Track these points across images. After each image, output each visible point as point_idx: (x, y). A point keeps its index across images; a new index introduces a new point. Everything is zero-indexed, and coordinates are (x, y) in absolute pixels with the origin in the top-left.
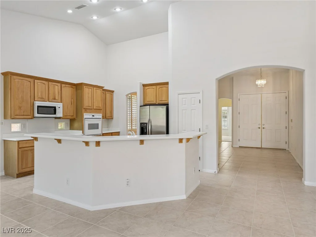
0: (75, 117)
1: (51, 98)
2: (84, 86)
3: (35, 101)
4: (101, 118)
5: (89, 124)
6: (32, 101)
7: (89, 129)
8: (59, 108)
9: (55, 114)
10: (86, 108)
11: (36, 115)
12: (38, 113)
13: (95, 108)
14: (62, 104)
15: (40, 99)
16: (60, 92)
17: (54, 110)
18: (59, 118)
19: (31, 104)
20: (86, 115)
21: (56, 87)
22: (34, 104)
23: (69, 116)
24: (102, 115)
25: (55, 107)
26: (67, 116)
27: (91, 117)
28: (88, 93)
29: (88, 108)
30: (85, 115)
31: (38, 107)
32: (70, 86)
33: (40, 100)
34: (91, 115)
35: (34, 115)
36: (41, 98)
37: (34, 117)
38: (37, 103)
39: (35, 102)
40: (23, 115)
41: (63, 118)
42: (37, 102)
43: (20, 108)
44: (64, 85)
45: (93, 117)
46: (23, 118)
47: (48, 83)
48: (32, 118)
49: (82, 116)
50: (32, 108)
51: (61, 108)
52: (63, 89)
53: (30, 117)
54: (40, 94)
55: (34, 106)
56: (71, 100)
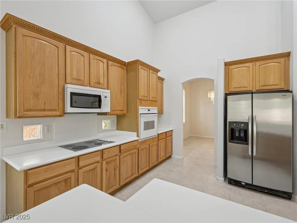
0: (125, 112)
1: (93, 81)
2: (140, 66)
3: (67, 83)
4: (157, 112)
5: (145, 122)
6: (62, 83)
7: (145, 129)
8: (106, 97)
9: (100, 107)
10: (141, 99)
11: (69, 109)
12: (72, 106)
13: (150, 99)
14: (109, 91)
15: (75, 81)
16: (106, 73)
17: (97, 101)
18: (105, 114)
19: (60, 89)
20: (142, 110)
21: (101, 64)
22: (65, 90)
23: (118, 110)
24: (158, 109)
25: (99, 97)
26: (116, 110)
27: (147, 112)
28: (144, 77)
29: (143, 99)
30: (141, 108)
31: (72, 94)
32: (119, 65)
33: (75, 83)
34: (147, 109)
35: (66, 110)
36: (77, 80)
37: (65, 113)
38: (71, 88)
39: (66, 85)
40: (44, 110)
41: (111, 113)
42: (69, 86)
43: (36, 95)
44: (111, 62)
45: (149, 112)
46: (44, 115)
47: (88, 55)
48: (60, 116)
49: (137, 110)
50: (61, 96)
51: (109, 98)
52: (110, 68)
53: (58, 113)
54: (75, 72)
55: (65, 92)
56: (121, 87)
